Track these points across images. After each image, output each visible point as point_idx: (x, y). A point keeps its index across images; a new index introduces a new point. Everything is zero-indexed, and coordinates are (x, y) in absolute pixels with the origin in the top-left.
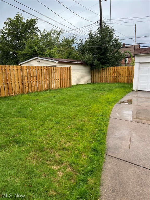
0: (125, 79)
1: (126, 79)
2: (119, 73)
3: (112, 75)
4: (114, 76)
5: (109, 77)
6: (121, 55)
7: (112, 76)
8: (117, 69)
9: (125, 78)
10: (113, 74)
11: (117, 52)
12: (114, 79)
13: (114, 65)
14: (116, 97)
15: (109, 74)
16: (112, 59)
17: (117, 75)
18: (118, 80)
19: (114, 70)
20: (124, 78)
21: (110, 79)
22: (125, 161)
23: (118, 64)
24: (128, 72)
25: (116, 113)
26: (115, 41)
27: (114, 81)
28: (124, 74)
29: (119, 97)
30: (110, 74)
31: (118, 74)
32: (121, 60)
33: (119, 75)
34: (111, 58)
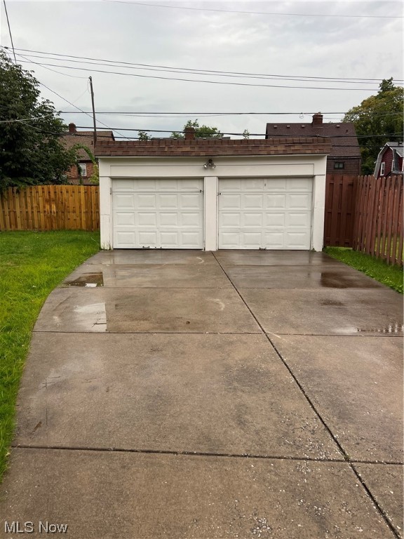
0: (81, 219)
1: (84, 219)
2: (62, 203)
3: (44, 207)
4: (51, 212)
5: (35, 213)
6: (63, 154)
7: (45, 212)
8: (55, 192)
9: (81, 215)
10: (48, 207)
11: (52, 144)
12: (49, 218)
13: (47, 179)
14: (56, 270)
15: (35, 205)
16: (38, 162)
17: (57, 207)
18: (61, 222)
19: (49, 195)
20: (77, 218)
21: (39, 221)
22: (69, 449)
23: (58, 179)
24: (86, 202)
25: (53, 315)
26: (43, 113)
27: (52, 226)
28: (77, 205)
29: (63, 269)
30: (39, 204)
31: (60, 205)
32: (66, 169)
33: (63, 209)
34: (36, 159)
